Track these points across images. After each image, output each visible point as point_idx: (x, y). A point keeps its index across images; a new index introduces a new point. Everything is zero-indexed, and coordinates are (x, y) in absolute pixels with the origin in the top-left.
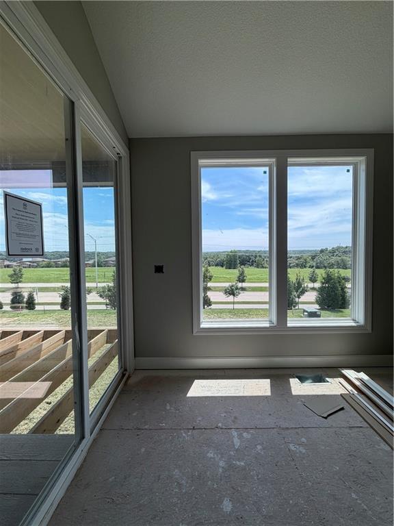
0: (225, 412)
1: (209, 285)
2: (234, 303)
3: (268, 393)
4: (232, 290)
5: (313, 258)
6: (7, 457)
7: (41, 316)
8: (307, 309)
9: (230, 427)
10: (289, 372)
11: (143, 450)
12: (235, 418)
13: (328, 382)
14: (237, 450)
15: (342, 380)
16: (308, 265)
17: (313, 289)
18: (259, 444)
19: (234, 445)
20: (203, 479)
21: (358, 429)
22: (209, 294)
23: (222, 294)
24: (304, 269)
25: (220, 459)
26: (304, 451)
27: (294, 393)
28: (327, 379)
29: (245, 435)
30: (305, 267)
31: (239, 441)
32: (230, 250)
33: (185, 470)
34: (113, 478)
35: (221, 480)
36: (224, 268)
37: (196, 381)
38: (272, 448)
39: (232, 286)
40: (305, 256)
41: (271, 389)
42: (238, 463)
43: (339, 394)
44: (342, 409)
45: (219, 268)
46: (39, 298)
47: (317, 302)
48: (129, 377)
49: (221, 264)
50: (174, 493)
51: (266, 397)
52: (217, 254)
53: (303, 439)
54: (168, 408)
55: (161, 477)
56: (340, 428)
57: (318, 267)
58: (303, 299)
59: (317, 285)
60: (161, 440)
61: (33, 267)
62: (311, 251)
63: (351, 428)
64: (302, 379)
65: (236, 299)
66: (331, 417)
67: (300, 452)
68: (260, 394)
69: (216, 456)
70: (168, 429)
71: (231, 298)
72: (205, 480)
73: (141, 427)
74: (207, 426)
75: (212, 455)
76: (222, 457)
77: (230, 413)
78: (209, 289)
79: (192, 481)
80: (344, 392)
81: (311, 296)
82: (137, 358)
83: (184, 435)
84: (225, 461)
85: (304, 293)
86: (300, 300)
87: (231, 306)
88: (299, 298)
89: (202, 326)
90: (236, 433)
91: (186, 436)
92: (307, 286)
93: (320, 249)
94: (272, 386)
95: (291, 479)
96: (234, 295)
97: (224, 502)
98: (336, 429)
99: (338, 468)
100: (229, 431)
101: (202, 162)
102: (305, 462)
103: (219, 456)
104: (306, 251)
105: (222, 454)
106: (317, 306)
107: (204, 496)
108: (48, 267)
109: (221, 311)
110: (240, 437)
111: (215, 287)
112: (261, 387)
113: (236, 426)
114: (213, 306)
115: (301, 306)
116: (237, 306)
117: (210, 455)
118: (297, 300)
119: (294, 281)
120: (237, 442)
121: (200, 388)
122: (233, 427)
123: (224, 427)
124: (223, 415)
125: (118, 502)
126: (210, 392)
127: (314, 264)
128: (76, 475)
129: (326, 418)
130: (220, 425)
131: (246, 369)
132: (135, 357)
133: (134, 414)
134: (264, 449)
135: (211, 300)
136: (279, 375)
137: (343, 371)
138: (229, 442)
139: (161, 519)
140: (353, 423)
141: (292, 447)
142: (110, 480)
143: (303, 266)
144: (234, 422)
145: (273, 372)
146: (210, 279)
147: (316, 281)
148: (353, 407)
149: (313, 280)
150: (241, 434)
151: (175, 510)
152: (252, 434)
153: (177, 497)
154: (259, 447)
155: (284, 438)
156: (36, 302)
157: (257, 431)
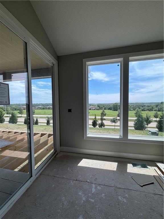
0: (92, 175)
1: (104, 117)
2: (115, 126)
3: (115, 169)
4: (114, 120)
5: (157, 106)
6: (8, 179)
7: (39, 127)
8: (151, 131)
9: (93, 182)
10: (128, 160)
11: (53, 186)
12: (96, 179)
13: (148, 168)
14: (93, 194)
15: (156, 168)
16: (154, 109)
17: (156, 121)
18: (104, 193)
19: (92, 191)
20: (74, 204)
21: (159, 196)
22: (104, 121)
23: (109, 122)
24: (152, 112)
25: (84, 196)
26: (125, 201)
27: (128, 171)
28: (148, 167)
29: (98, 187)
30: (152, 111)
31: (95, 189)
32: (115, 103)
33: (67, 198)
34: (39, 195)
35: (81, 206)
36: (112, 110)
37: (83, 159)
38: (109, 196)
39: (114, 118)
40: (152, 105)
41: (117, 168)
42: (91, 200)
43: (153, 175)
44: (153, 183)
45: (110, 111)
46: (40, 120)
47: (157, 127)
48: (57, 154)
49: (110, 109)
50: (60, 207)
51: (114, 171)
52: (109, 105)
53: (127, 195)
54: (68, 169)
55: (57, 199)
56: (149, 193)
57: (159, 111)
58: (149, 125)
59: (158, 119)
60: (62, 183)
61: (39, 109)
62: (156, 103)
63: (155, 194)
64: (134, 165)
65: (116, 124)
66: (145, 186)
67: (123, 201)
68: (111, 169)
69: (82, 194)
70: (66, 179)
71: (114, 124)
72: (74, 205)
73: (56, 176)
74: (82, 180)
75: (81, 194)
76: (85, 195)
77: (94, 176)
78: (105, 119)
79: (69, 204)
80: (156, 174)
81: (154, 125)
82: (61, 147)
83: (71, 182)
84: (85, 198)
85: (150, 123)
86: (148, 126)
87: (114, 127)
88: (147, 125)
89: (88, 136)
90: (94, 186)
91: (72, 183)
92: (152, 120)
93: (161, 102)
94: (118, 166)
95: (115, 214)
96: (115, 122)
97: (80, 217)
98: (146, 193)
99: (142, 214)
100: (91, 184)
101: (88, 63)
102: (124, 207)
103: (84, 195)
104: (153, 103)
105: (85, 194)
106: (157, 130)
107: (72, 212)
108: (43, 109)
109: (109, 129)
110: (96, 188)
111: (107, 119)
112: (112, 166)
113: (96, 182)
114: (106, 127)
115: (148, 129)
116: (116, 127)
117: (80, 194)
118: (146, 126)
119: (145, 117)
120: (94, 190)
121: (84, 163)
122: (94, 183)
123: (90, 182)
124: (91, 176)
125: (37, 206)
126: (88, 165)
127: (157, 109)
128: (26, 191)
129: (142, 186)
130: (88, 181)
131: (107, 156)
132: (60, 146)
133: (55, 170)
134: (105, 196)
135: (105, 124)
136: (122, 162)
137: (157, 164)
138: (90, 189)
139: (51, 218)
140: (157, 192)
141: (120, 198)
142: (38, 196)
143: (151, 110)
144: (95, 180)
145: (119, 159)
146: (105, 115)
147: (158, 117)
148: (159, 183)
149: (156, 116)
150: (97, 186)
151: (58, 215)
152: (102, 188)
153: (60, 210)
154: (103, 194)
155: (117, 192)
156: (39, 122)
157: (105, 186)
